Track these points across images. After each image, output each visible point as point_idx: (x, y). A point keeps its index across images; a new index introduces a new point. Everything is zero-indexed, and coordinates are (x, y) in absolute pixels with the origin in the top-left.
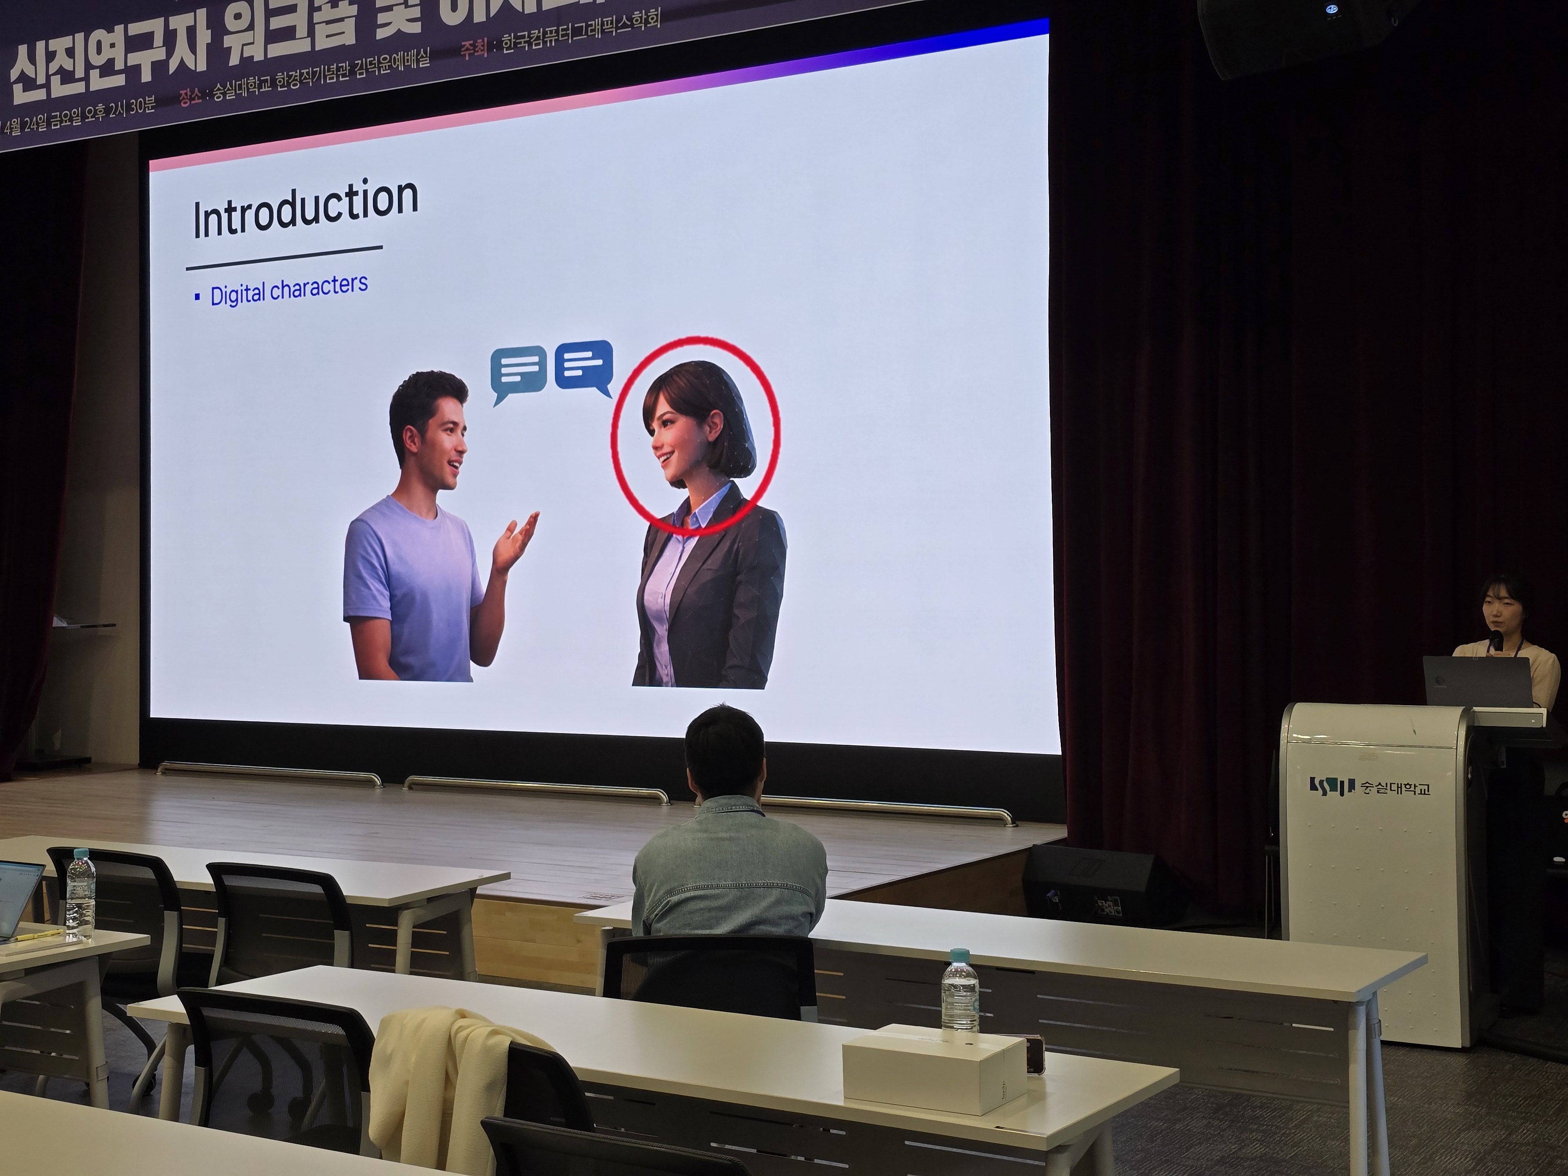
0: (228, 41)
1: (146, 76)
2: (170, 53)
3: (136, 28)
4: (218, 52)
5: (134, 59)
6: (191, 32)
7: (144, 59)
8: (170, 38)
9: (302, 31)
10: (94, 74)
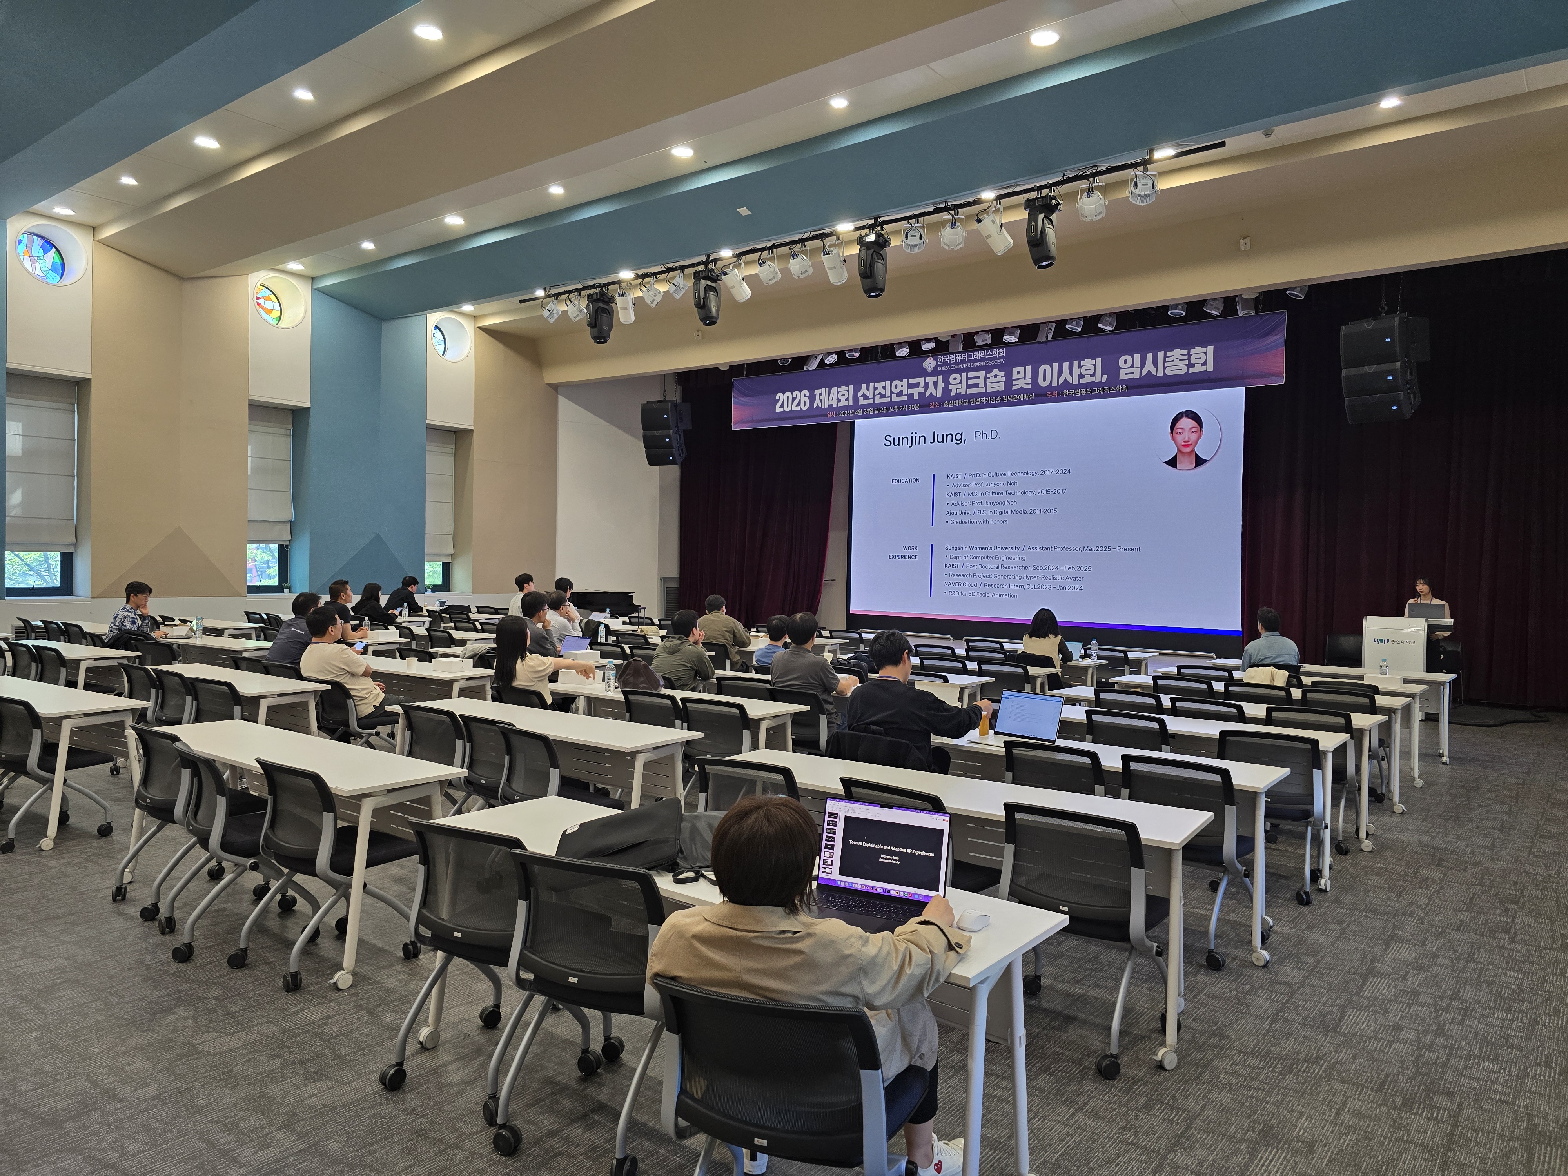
0: (950, 387)
1: (916, 397)
2: (926, 390)
3: (912, 381)
4: (946, 390)
5: (911, 391)
6: (935, 383)
7: (916, 392)
8: (926, 385)
9: (982, 385)
10: (894, 396)
